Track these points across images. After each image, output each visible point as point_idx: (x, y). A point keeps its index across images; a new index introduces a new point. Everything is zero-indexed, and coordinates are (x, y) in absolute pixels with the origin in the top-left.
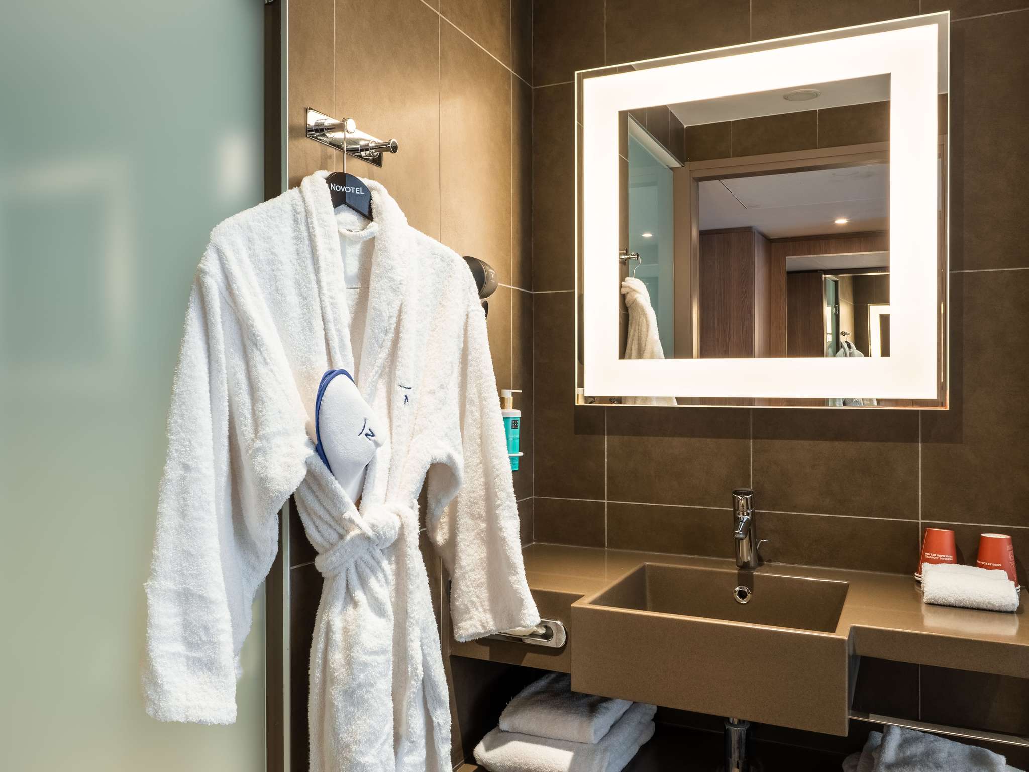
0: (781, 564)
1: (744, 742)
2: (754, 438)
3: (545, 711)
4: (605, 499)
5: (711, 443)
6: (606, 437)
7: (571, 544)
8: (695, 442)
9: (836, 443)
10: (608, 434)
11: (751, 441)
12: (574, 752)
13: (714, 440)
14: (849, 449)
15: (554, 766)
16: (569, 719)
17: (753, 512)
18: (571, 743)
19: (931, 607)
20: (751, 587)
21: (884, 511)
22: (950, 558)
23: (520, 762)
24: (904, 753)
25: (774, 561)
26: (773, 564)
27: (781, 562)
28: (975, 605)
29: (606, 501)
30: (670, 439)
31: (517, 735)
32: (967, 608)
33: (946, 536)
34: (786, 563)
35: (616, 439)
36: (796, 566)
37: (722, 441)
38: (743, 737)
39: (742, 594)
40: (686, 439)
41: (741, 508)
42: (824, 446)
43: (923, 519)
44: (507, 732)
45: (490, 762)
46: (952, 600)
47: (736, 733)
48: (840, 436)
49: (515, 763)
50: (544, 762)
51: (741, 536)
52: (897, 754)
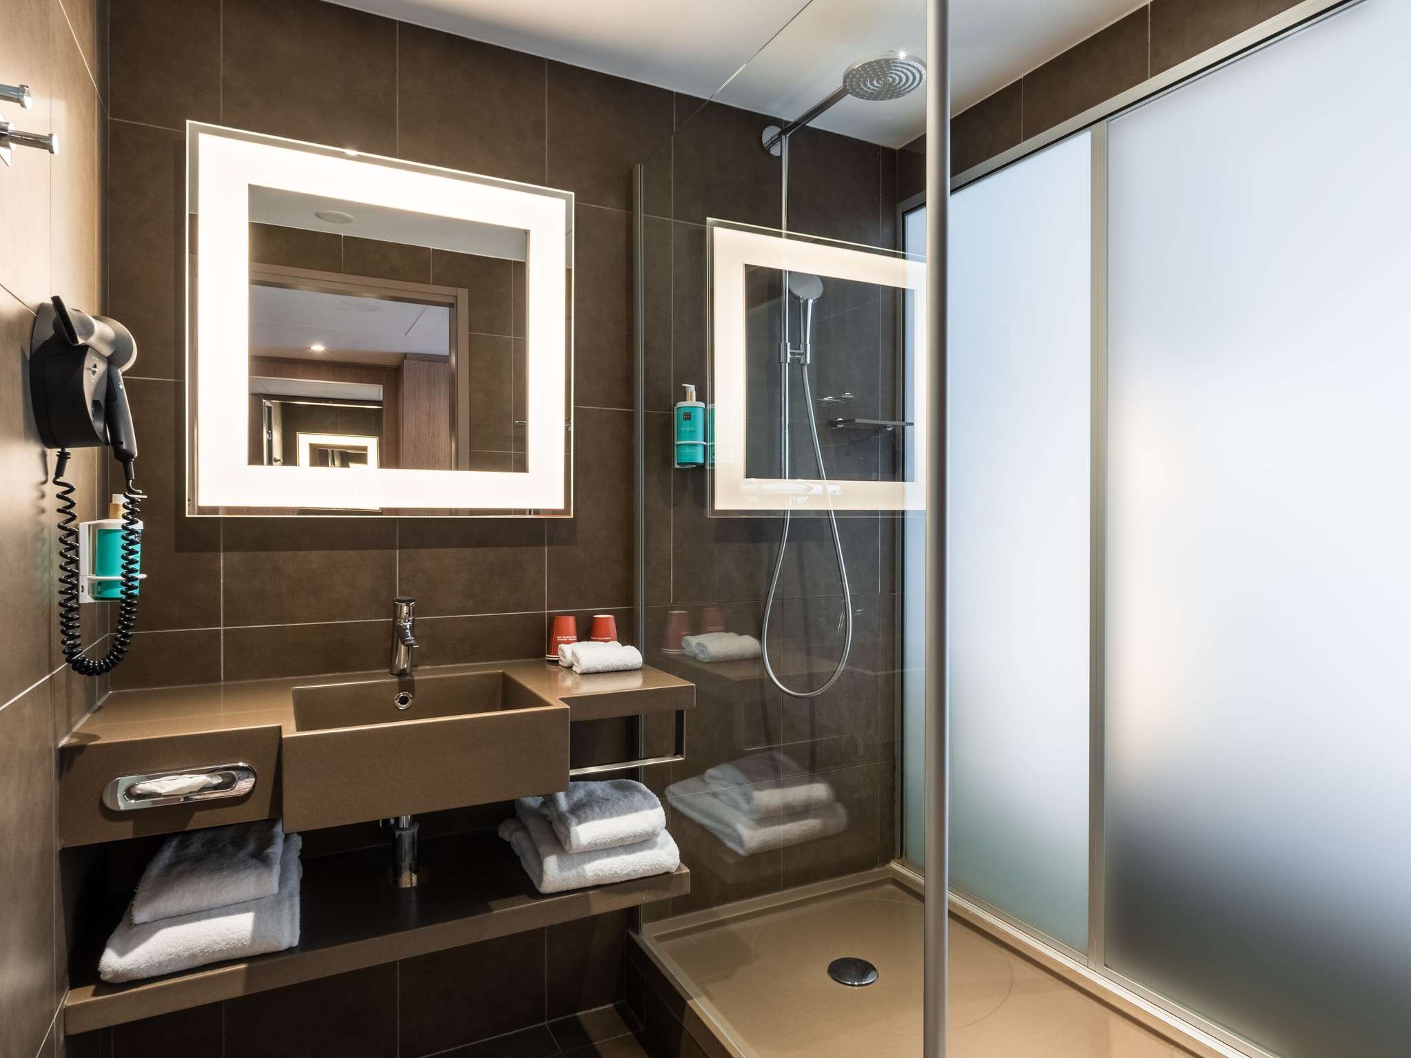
0: (427, 667)
1: (416, 841)
2: (399, 549)
3: (203, 879)
4: (220, 626)
5: (354, 554)
6: (222, 554)
7: (171, 685)
8: (336, 554)
9: (478, 550)
10: (224, 551)
11: (397, 551)
12: (254, 911)
13: (359, 552)
14: (488, 555)
15: (231, 936)
16: (242, 876)
17: (413, 620)
18: (245, 904)
19: (585, 677)
20: (412, 692)
21: (518, 607)
22: (574, 638)
23: (178, 950)
24: (573, 800)
25: (421, 665)
26: (419, 668)
27: (427, 665)
28: (616, 668)
29: (222, 628)
30: (307, 552)
31: (162, 923)
32: (612, 672)
33: (571, 621)
34: (432, 665)
35: (236, 556)
36: (442, 666)
37: (366, 552)
38: (416, 837)
39: (404, 701)
40: (325, 552)
41: (403, 616)
42: (467, 552)
43: (548, 610)
44: (146, 923)
45: (129, 968)
46: (600, 668)
47: (408, 835)
48: (482, 543)
49: (170, 955)
50: (215, 937)
51: (412, 642)
52: (568, 802)
